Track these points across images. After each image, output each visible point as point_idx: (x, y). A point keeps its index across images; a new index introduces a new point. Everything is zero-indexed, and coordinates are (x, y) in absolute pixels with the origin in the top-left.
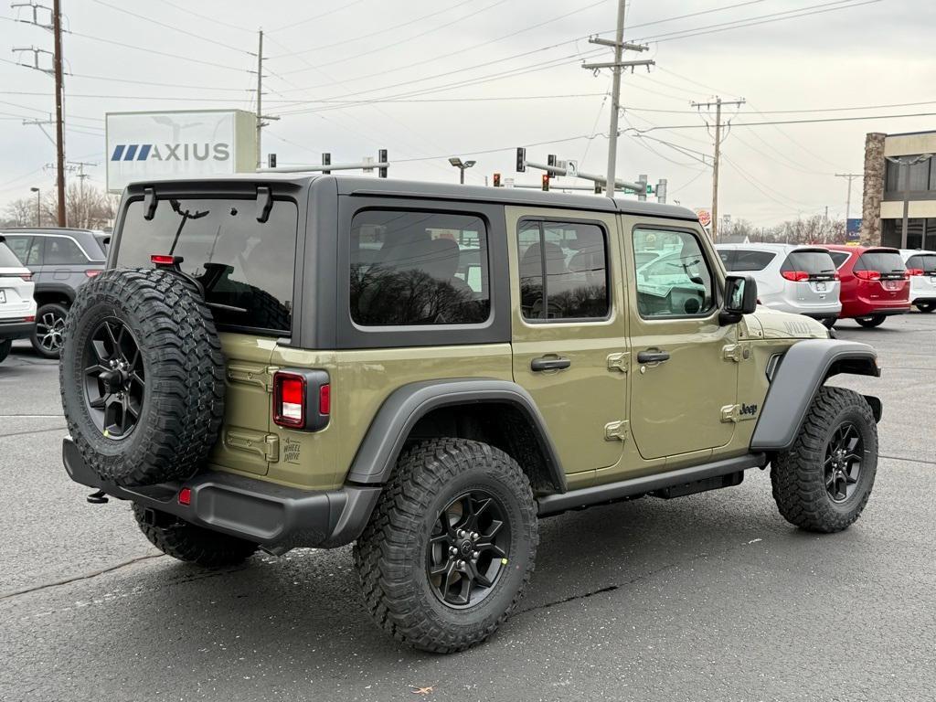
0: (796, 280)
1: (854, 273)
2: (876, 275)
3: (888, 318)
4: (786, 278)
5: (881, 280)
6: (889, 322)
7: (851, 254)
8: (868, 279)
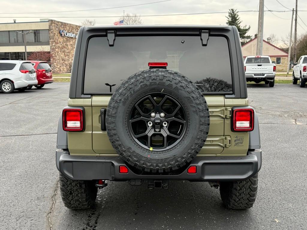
0: (25, 73)
1: (37, 70)
2: (44, 71)
3: (45, 85)
4: (22, 72)
5: (46, 72)
6: (45, 86)
7: (35, 64)
8: (42, 72)
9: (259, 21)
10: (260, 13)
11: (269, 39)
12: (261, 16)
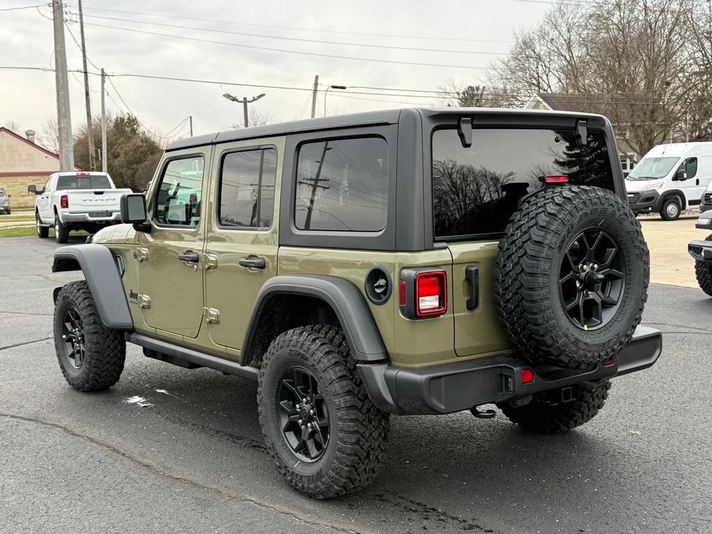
9: (58, 92)
10: (60, 75)
11: (31, 133)
12: (61, 82)
